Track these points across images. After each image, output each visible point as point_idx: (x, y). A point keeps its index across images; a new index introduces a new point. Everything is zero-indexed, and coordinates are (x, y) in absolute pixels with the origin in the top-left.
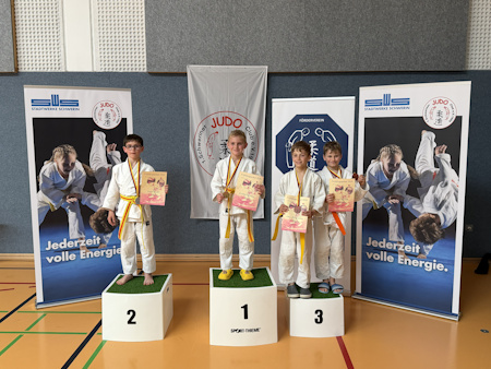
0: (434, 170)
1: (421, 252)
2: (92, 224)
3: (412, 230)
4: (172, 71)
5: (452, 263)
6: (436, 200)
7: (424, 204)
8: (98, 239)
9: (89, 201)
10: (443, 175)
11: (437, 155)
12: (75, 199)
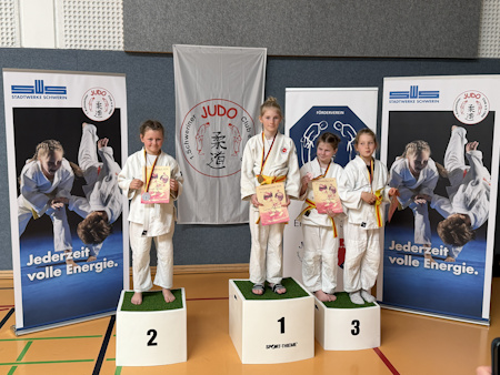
0: (464, 167)
1: (450, 254)
2: (80, 233)
3: (440, 231)
4: (155, 50)
5: (483, 265)
6: (466, 199)
7: (454, 204)
8: (87, 250)
9: (77, 206)
10: (474, 173)
11: (468, 152)
12: (61, 205)
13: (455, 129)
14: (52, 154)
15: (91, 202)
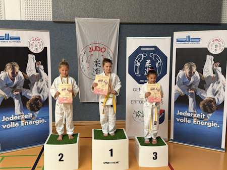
1: (205, 117)
2: (28, 106)
3: (201, 106)
7: (208, 93)
9: (26, 93)
11: (215, 68)
12: (18, 93)
13: (208, 57)
14: (13, 69)
15: (33, 92)
